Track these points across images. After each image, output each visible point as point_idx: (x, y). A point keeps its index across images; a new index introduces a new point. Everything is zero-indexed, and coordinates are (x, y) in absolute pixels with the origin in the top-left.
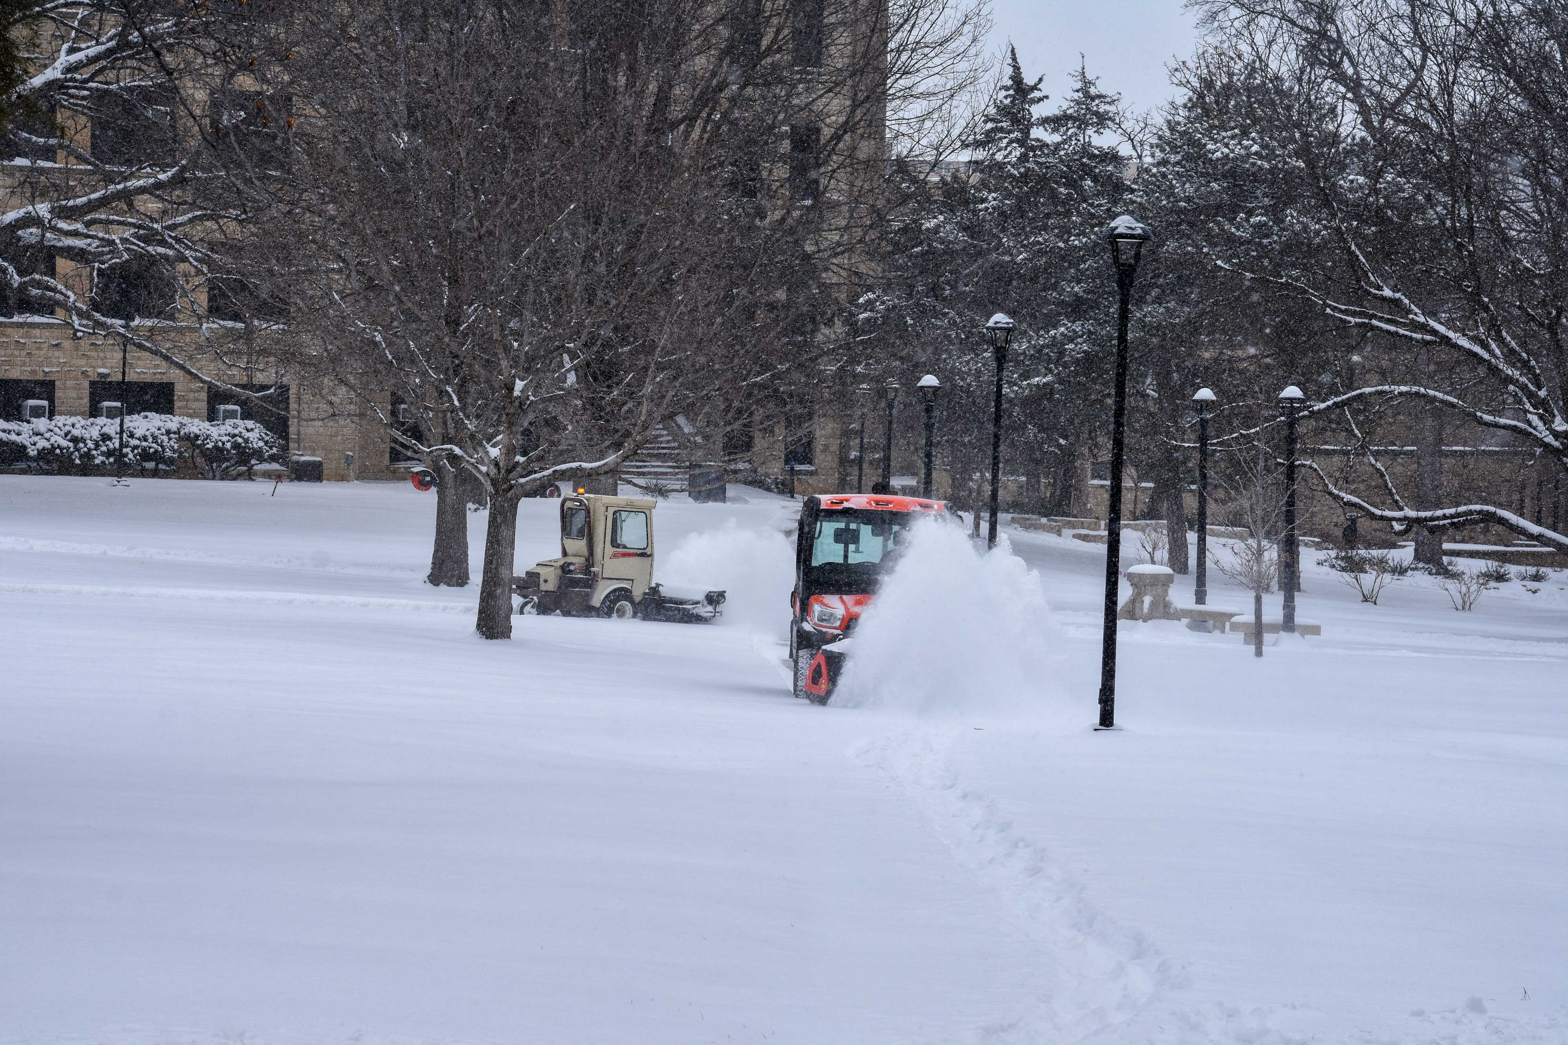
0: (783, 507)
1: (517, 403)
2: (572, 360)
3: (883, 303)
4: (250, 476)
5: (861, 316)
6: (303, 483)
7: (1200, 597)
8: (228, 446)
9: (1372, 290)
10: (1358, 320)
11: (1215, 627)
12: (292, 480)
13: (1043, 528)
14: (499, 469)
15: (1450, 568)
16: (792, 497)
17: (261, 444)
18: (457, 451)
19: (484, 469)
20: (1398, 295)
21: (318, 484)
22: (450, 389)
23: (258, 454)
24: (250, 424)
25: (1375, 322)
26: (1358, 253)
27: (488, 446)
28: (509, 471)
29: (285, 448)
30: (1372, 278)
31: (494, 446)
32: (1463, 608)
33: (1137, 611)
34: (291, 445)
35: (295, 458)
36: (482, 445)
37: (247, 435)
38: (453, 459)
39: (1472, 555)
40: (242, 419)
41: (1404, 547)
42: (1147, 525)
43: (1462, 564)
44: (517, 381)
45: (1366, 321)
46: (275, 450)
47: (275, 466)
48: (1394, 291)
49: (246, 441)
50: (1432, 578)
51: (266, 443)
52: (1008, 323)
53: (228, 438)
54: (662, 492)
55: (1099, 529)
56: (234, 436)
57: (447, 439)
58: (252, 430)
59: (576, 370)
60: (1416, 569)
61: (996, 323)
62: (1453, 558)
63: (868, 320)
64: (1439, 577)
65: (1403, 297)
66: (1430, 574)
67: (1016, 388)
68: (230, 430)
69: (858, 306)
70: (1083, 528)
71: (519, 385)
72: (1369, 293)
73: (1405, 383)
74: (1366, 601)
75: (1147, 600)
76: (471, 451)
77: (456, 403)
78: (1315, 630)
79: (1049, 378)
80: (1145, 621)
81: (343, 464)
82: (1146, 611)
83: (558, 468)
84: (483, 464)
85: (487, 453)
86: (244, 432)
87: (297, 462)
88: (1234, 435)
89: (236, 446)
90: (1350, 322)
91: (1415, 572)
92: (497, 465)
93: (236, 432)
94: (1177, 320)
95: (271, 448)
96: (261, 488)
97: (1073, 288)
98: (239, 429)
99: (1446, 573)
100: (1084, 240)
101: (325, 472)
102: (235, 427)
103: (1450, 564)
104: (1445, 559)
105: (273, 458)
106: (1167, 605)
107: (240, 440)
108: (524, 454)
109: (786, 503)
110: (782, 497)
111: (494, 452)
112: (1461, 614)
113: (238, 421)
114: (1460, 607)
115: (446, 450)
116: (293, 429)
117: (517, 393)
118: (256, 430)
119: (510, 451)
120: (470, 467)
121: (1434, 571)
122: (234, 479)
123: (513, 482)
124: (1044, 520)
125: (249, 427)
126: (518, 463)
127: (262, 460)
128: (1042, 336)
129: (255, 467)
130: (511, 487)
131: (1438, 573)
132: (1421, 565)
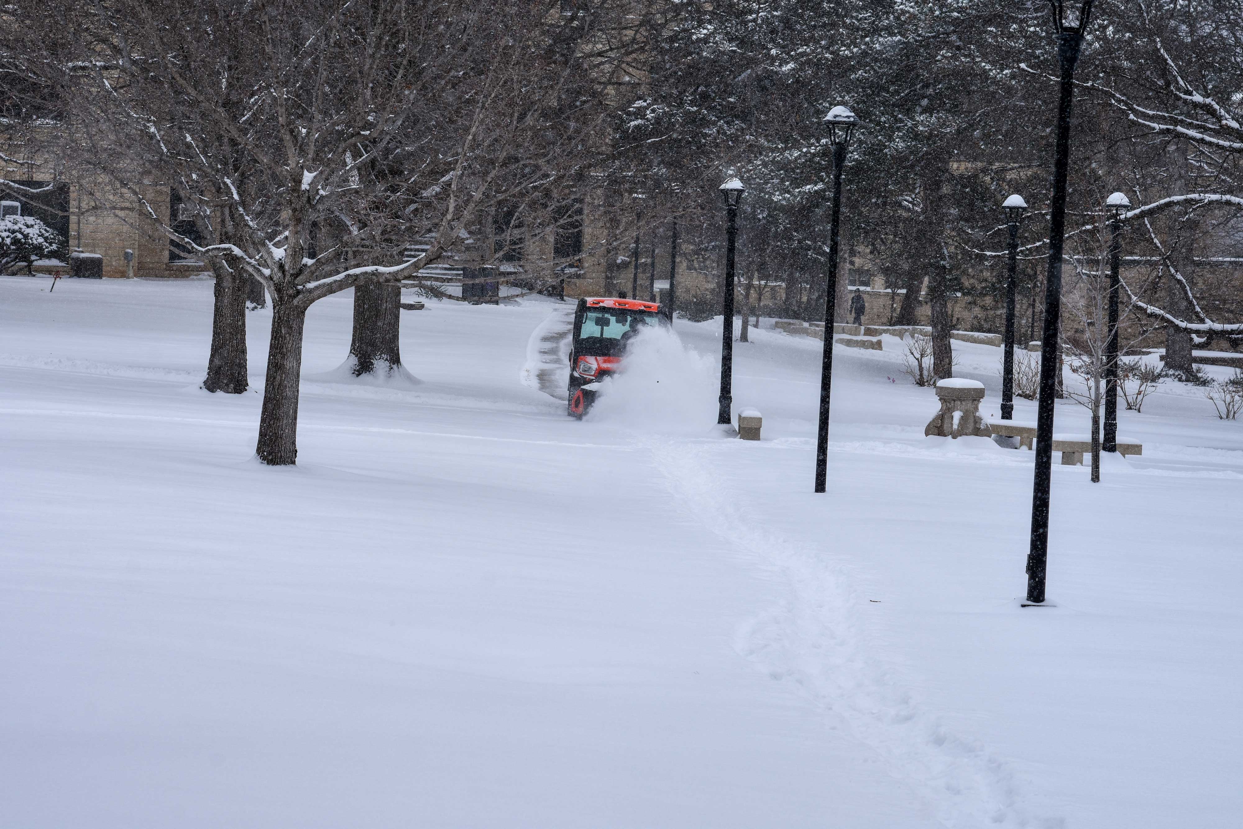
0: (555, 310)
1: (305, 199)
2: (354, 158)
3: (653, 111)
4: (30, 271)
5: (632, 124)
6: (83, 280)
7: (1007, 412)
8: (8, 241)
9: (1182, 95)
10: (1162, 127)
11: (1022, 444)
12: (71, 277)
13: (805, 332)
14: (284, 272)
15: (1199, 375)
16: (562, 299)
17: (41, 240)
18: (237, 251)
19: (267, 272)
20: (1208, 101)
21: (98, 281)
22: (228, 181)
23: (38, 250)
24: (30, 220)
25: (1179, 129)
26: (1166, 56)
27: (270, 245)
28: (296, 276)
29: (65, 244)
30: (1181, 82)
31: (277, 245)
32: (1227, 417)
33: (945, 426)
34: (71, 242)
35: (75, 255)
36: (264, 245)
37: (27, 231)
38: (233, 260)
39: (1214, 361)
40: (22, 215)
41: (1149, 353)
42: (906, 330)
43: (1209, 371)
44: (306, 172)
45: (1171, 127)
46: (54, 247)
47: (54, 262)
48: (1203, 96)
49: (26, 236)
50: (1182, 385)
51: (46, 239)
52: (848, 117)
53: (7, 234)
54: (438, 294)
55: (859, 335)
56: (14, 232)
57: (226, 238)
58: (32, 226)
59: (359, 169)
60: (1167, 375)
61: (836, 116)
62: (1201, 366)
63: (637, 127)
64: (1190, 384)
65: (1213, 103)
66: (1180, 380)
67: (787, 195)
68: (10, 225)
69: (629, 114)
70: (844, 332)
71: (308, 177)
72: (1179, 98)
73: (1215, 192)
74: (1130, 408)
75: (957, 415)
76: (251, 250)
77: (236, 196)
78: (1135, 449)
79: (820, 186)
80: (954, 437)
81: (122, 262)
82: (955, 427)
83: (351, 272)
84: (267, 266)
85: (270, 253)
86: (24, 228)
87: (78, 258)
88: (1038, 244)
89: (15, 241)
90: (1154, 129)
91: (1166, 379)
92: (281, 267)
93: (16, 227)
94: (948, 130)
95: (51, 244)
96: (42, 283)
97: (843, 97)
98: (20, 225)
99: (1194, 379)
100: (855, 50)
101: (104, 269)
102: (15, 223)
103: (1199, 371)
104: (1195, 366)
105: (52, 255)
106: (977, 420)
107: (19, 236)
108: (312, 256)
109: (557, 306)
110: (553, 299)
111: (279, 253)
112: (1224, 422)
113: (18, 218)
114: (1224, 416)
115: (225, 249)
116: (73, 227)
117: (305, 186)
118: (36, 227)
119: (296, 253)
120: (250, 269)
121: (1184, 378)
122: (14, 274)
123: (300, 287)
124: (806, 325)
125: (29, 223)
126: (305, 265)
127: (42, 256)
128: (813, 144)
129: (35, 263)
130: (298, 292)
131: (1187, 380)
132: (1171, 372)
